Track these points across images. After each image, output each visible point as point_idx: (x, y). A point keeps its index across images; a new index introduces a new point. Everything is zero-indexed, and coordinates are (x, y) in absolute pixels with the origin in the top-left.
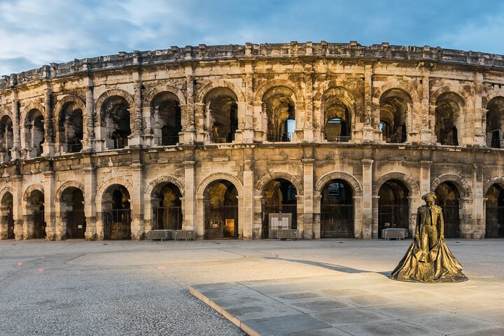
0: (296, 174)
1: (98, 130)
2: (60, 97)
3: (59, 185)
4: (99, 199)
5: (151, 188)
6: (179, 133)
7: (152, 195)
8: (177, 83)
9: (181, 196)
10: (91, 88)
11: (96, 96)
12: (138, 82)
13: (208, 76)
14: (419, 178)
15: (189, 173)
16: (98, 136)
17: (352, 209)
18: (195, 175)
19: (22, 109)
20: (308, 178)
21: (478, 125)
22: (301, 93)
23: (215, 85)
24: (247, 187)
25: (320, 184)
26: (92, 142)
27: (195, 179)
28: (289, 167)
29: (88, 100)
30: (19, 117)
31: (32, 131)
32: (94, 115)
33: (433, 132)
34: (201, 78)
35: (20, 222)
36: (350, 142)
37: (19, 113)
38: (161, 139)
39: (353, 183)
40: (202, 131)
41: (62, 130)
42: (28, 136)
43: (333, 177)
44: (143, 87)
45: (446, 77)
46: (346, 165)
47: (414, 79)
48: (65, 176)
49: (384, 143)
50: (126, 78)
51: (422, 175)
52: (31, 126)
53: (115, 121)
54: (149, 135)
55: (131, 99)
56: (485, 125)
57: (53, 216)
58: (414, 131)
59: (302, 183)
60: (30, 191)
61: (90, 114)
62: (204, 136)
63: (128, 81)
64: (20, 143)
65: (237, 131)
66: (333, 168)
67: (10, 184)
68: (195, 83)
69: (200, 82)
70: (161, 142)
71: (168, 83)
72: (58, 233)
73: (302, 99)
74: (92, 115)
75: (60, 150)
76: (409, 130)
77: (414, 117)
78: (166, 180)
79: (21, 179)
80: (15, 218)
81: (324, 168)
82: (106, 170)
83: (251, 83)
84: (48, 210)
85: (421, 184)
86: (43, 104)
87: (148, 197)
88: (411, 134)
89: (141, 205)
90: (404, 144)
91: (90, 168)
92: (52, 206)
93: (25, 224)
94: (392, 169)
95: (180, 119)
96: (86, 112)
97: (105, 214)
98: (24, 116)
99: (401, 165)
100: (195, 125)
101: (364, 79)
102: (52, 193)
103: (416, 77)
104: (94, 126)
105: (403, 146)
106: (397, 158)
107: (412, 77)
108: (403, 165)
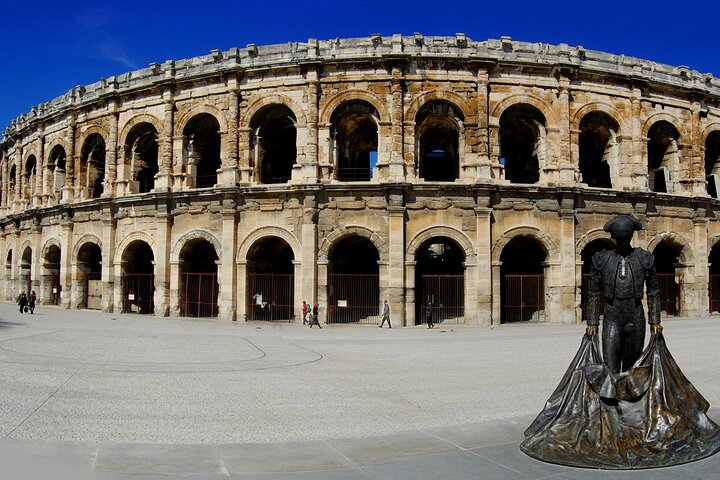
0: (378, 229)
1: (121, 168)
2: (84, 128)
3: (76, 239)
4: (118, 259)
5: (180, 247)
6: (218, 170)
7: (181, 256)
8: (217, 102)
9: (217, 259)
10: (117, 115)
11: (121, 124)
12: (169, 102)
13: (258, 89)
14: (558, 235)
15: (228, 225)
16: (120, 178)
17: (462, 281)
18: (236, 229)
19: (46, 146)
20: (396, 236)
21: (637, 158)
22: (386, 109)
23: (266, 102)
24: (307, 247)
25: (414, 245)
26: (113, 184)
27: (236, 235)
28: (368, 219)
29: (112, 130)
30: (42, 157)
31: (55, 173)
32: (117, 149)
33: (577, 168)
34: (248, 93)
35: (37, 284)
36: (456, 182)
37: (43, 151)
38: (195, 179)
39: (462, 243)
40: (248, 168)
41: (83, 170)
42: (50, 179)
43: (434, 234)
44: (174, 109)
45: (593, 89)
46: (452, 216)
47: (548, 91)
48: (83, 228)
49: (508, 183)
50: (156, 99)
51: (562, 230)
52: (54, 166)
53: (142, 157)
54: (179, 174)
55: (161, 126)
56: (646, 160)
57: (69, 278)
58: (550, 167)
59: (387, 243)
60: (48, 246)
61: (113, 148)
62: (251, 175)
63: (158, 101)
64: (42, 187)
65: (294, 166)
66: (435, 222)
67: (30, 238)
68: (240, 99)
69: (247, 97)
70: (195, 184)
71: (207, 102)
72: (73, 300)
73: (388, 118)
74: (116, 149)
75: (79, 196)
76: (542, 165)
77: (549, 145)
78: (198, 236)
79: (40, 231)
80: (33, 278)
81: (420, 220)
82: (127, 221)
83: (315, 96)
84: (63, 271)
85: (562, 243)
86: (66, 138)
87: (175, 258)
88: (546, 171)
89: (166, 269)
90: (535, 185)
91: (109, 219)
92: (69, 265)
93: (42, 286)
94: (520, 222)
95: (219, 151)
96: (109, 146)
97: (124, 279)
98: (47, 154)
99: (532, 215)
100: (238, 159)
101: (476, 89)
102: (69, 250)
103: (551, 88)
104: (117, 165)
105: (535, 188)
106: (526, 207)
107: (545, 88)
108: (535, 216)
